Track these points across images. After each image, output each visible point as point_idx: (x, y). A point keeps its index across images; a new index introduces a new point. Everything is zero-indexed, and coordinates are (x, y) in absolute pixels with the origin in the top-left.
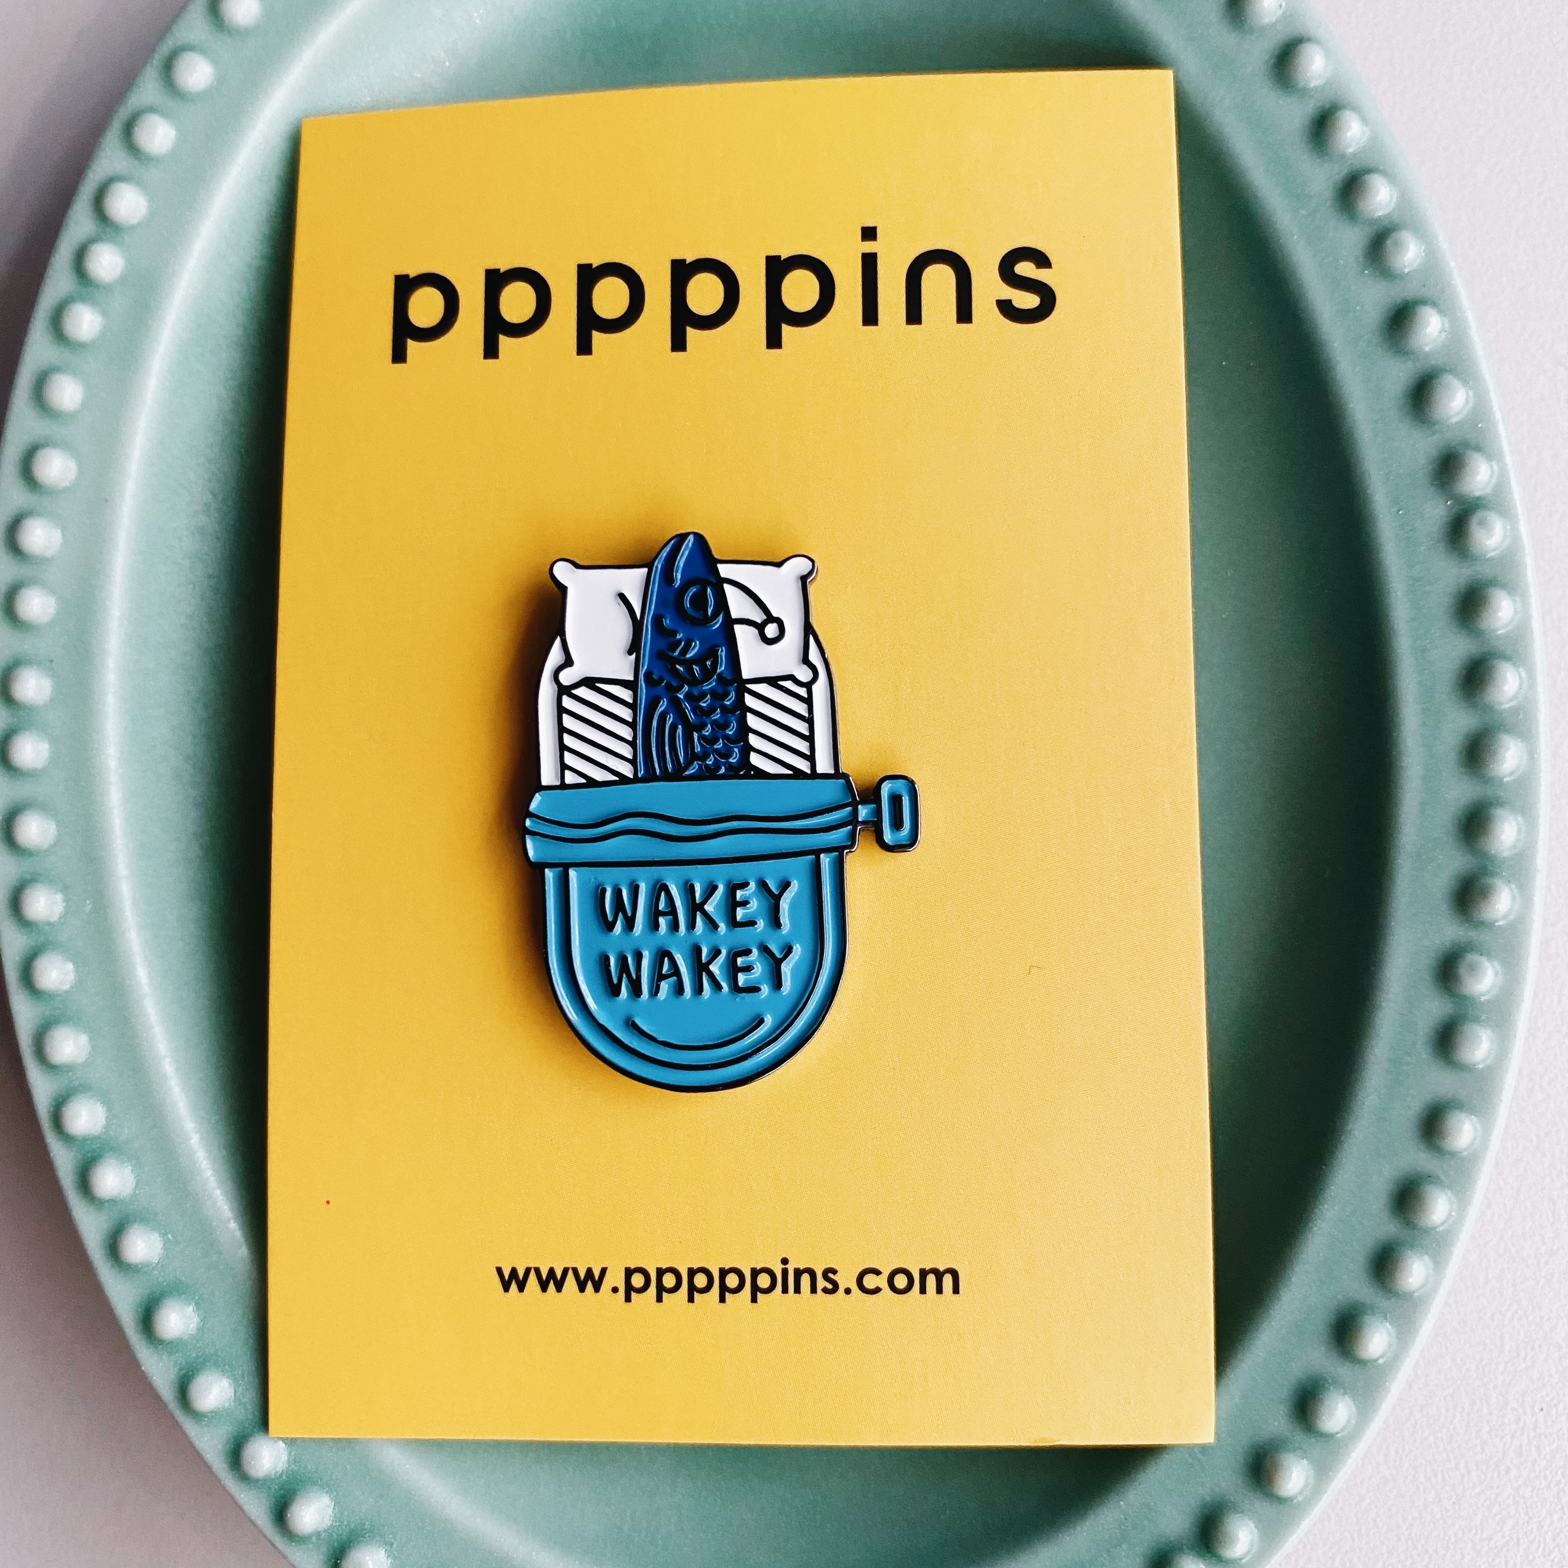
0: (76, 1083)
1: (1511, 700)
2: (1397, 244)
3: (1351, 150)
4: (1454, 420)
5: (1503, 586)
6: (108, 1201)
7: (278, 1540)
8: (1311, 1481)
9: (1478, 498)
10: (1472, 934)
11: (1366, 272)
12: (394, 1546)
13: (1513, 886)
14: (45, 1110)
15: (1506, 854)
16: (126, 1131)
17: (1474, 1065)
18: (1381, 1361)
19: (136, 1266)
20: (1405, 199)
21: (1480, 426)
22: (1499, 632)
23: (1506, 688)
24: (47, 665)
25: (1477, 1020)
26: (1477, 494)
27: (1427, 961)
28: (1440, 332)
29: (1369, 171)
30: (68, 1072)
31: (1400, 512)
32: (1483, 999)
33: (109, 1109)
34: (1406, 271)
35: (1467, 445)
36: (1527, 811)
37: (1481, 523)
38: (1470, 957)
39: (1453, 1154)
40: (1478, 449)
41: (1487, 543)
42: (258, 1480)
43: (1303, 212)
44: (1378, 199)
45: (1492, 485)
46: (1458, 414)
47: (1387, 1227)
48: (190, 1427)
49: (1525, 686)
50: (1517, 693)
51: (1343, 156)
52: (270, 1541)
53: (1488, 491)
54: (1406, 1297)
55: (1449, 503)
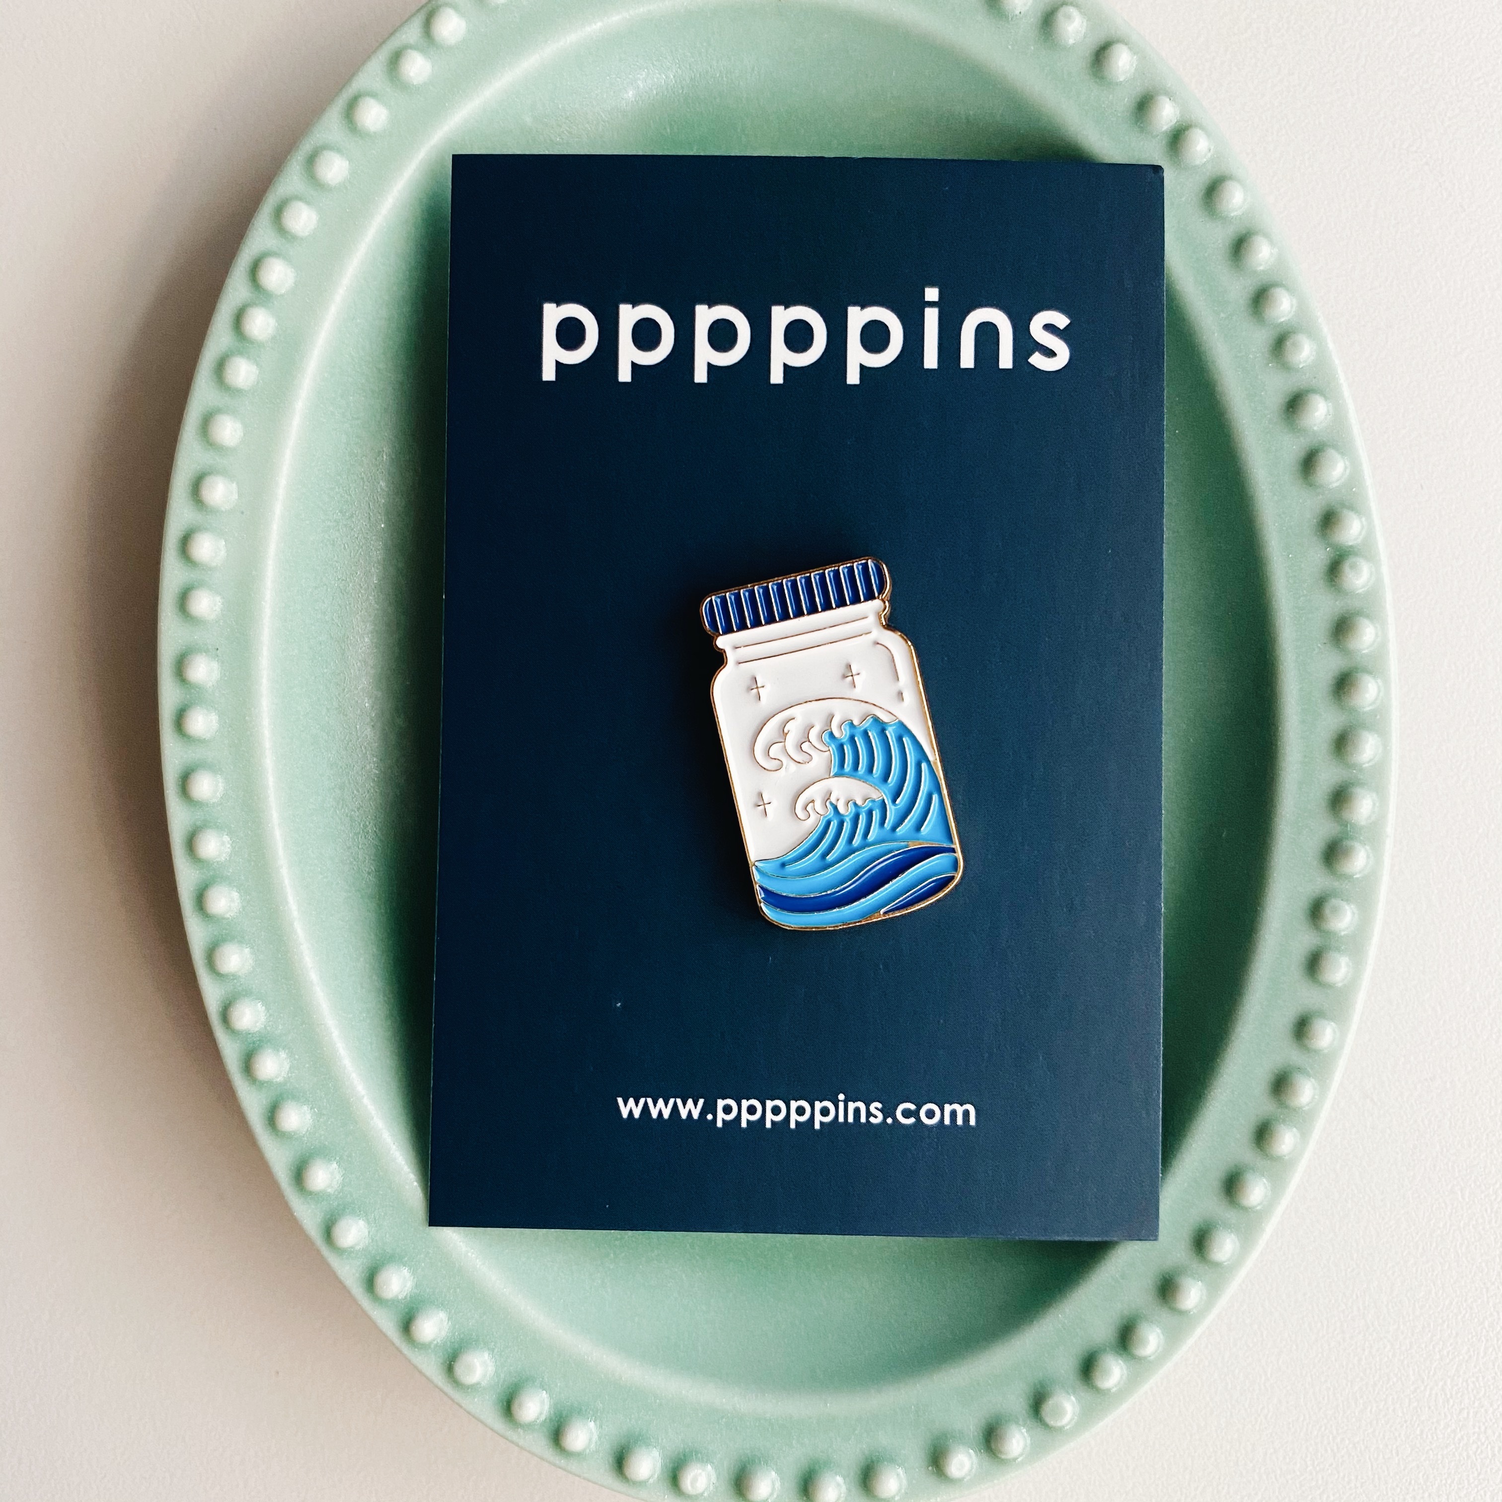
0: (240, 988)
1: (1371, 705)
2: (1294, 344)
3: (1261, 268)
4: (1335, 485)
5: (1368, 617)
6: (267, 1082)
7: (405, 1349)
8: (1204, 1298)
9: (1351, 547)
10: (1336, 884)
11: (1270, 365)
12: (496, 1350)
13: (1368, 847)
14: (215, 1010)
15: (1363, 823)
16: (280, 1027)
17: (1335, 984)
18: (1259, 1208)
19: (289, 1133)
20: (1302, 307)
21: (1354, 490)
22: (1364, 652)
23: (1367, 696)
24: (213, 652)
25: (1338, 949)
26: (1350, 544)
27: (1302, 904)
28: (1326, 415)
29: (1275, 285)
30: (234, 979)
31: (1290, 556)
32: (1343, 933)
33: (268, 1009)
34: (1301, 366)
35: (1343, 505)
36: (1381, 791)
37: (1353, 567)
38: (1334, 902)
39: (1317, 1052)
40: (1351, 508)
41: (1357, 582)
42: (387, 1301)
43: (1222, 315)
44: (1281, 308)
45: (1361, 537)
46: (1338, 480)
47: (1265, 1106)
48: (334, 1261)
49: (1382, 694)
50: (1376, 699)
51: (1255, 272)
52: (397, 1348)
53: (1359, 541)
54: (1278, 1159)
55: (1328, 549)
